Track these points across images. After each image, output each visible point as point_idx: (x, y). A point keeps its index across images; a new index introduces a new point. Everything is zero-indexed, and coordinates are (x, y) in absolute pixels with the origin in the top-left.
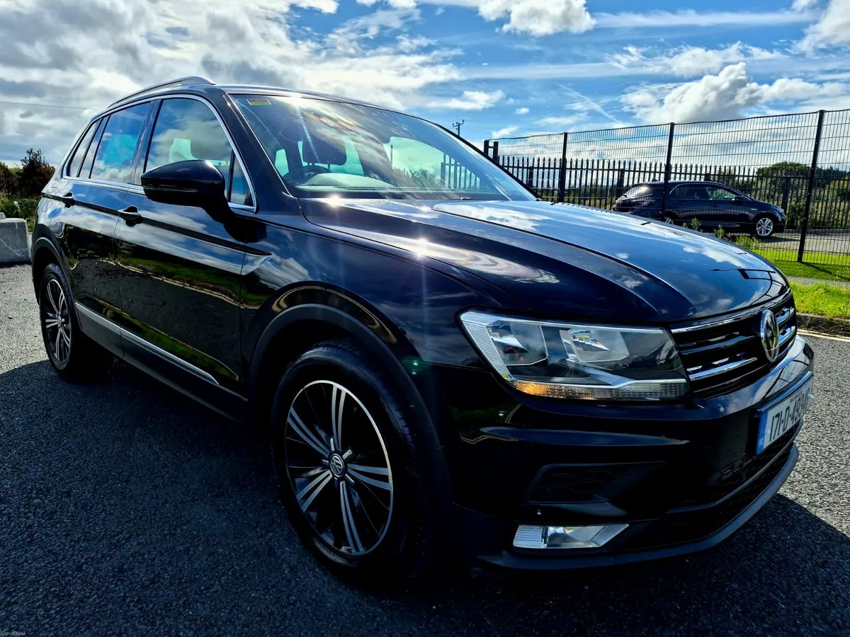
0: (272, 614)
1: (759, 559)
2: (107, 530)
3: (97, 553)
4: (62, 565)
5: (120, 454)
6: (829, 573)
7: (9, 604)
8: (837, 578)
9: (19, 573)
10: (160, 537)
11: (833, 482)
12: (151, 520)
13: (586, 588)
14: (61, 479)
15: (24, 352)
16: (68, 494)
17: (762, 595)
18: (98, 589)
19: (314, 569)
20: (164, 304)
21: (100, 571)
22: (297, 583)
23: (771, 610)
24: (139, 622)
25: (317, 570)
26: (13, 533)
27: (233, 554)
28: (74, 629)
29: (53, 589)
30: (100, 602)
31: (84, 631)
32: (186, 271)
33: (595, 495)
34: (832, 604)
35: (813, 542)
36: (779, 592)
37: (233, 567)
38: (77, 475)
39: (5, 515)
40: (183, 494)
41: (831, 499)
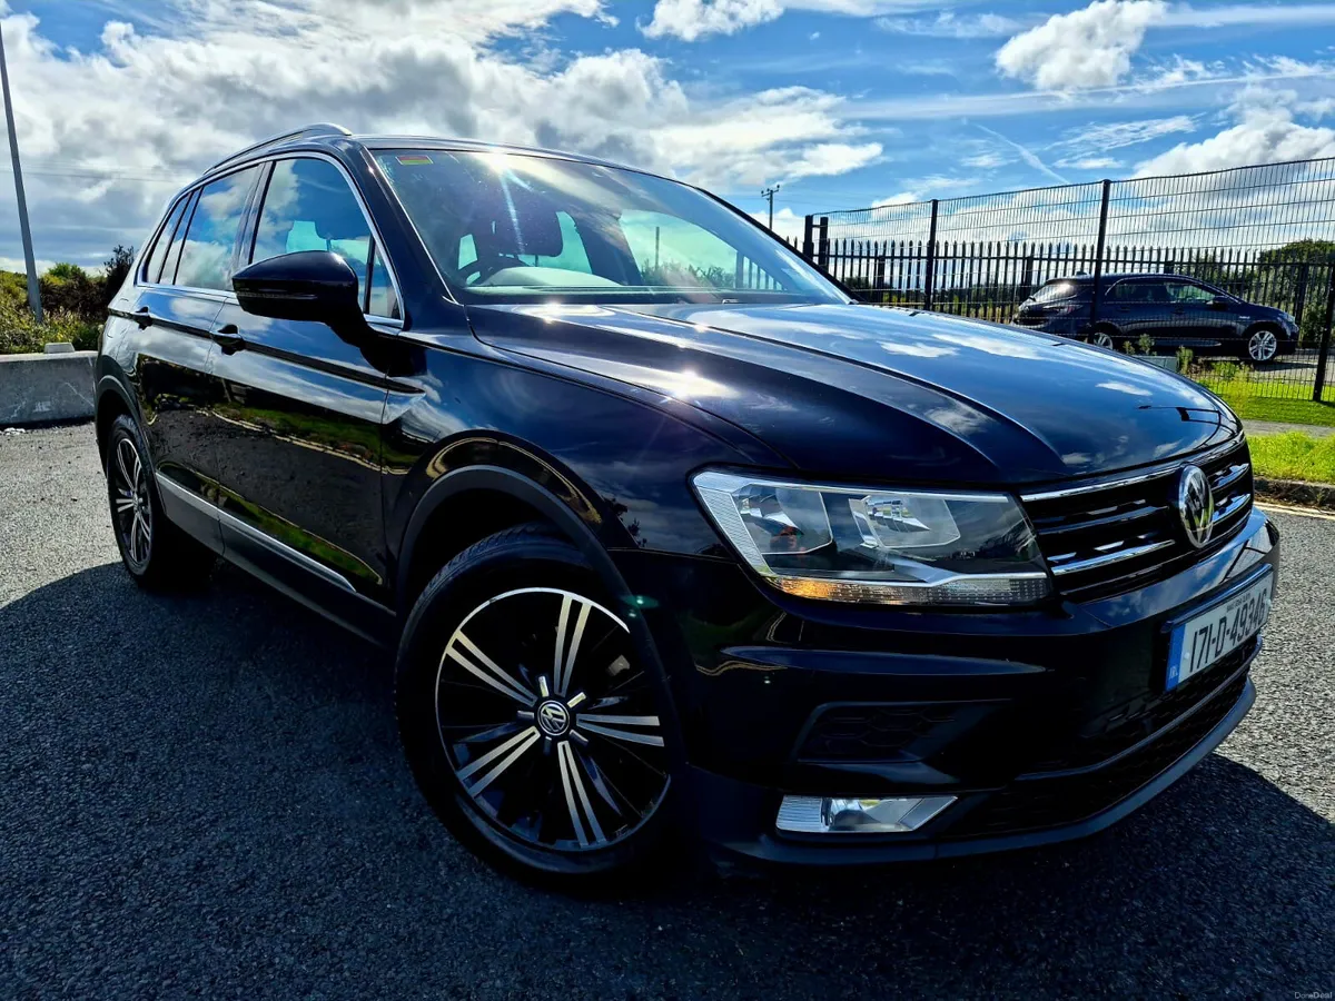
0: (414, 933)
1: (1183, 862)
2: (183, 809)
3: (166, 842)
4: (114, 859)
5: (215, 699)
6: (1296, 886)
7: (33, 913)
8: (1307, 895)
9: (51, 870)
10: (260, 820)
11: (1324, 747)
12: (250, 795)
13: (901, 903)
14: (125, 735)
15: (90, 549)
16: (133, 757)
17: (1180, 918)
18: (163, 895)
19: (484, 870)
20: (292, 478)
21: (168, 868)
22: (457, 890)
23: (1192, 941)
24: (217, 942)
25: (489, 870)
26: (49, 811)
27: (365, 847)
28: (121, 950)
29: (97, 894)
30: (164, 912)
31: (136, 954)
32: (326, 427)
33: (903, 752)
34: (1292, 934)
35: (1276, 837)
36: (1207, 914)
37: (364, 865)
38: (148, 729)
39: (39, 786)
40: (301, 757)
41: (1316, 773)
